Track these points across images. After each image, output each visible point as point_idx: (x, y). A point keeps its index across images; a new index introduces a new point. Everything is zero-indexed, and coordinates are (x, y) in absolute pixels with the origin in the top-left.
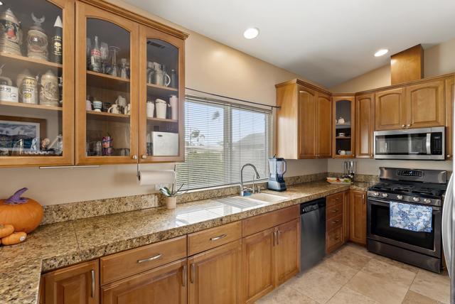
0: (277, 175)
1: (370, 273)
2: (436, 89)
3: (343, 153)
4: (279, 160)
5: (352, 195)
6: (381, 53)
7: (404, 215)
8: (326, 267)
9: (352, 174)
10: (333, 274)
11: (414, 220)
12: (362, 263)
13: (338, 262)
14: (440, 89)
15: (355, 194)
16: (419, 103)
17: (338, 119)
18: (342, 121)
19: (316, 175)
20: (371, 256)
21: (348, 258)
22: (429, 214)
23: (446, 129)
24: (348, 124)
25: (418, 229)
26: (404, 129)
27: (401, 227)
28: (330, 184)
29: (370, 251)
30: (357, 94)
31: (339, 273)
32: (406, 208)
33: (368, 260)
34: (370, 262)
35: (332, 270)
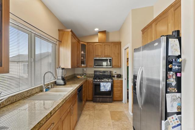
0: (62, 77)
1: (98, 110)
2: (110, 45)
3: (83, 65)
4: (63, 69)
5: (88, 82)
6: (97, 30)
7: (104, 86)
8: (84, 115)
9: (85, 74)
10: (88, 116)
11: (107, 87)
12: (94, 108)
13: (87, 110)
14: (111, 46)
15: (89, 81)
16: (106, 49)
17: (81, 51)
18: (83, 52)
19: (72, 75)
20: (95, 104)
21: (89, 108)
22: (110, 85)
23: (112, 58)
24: (85, 54)
25: (108, 90)
26: (102, 57)
27: (104, 91)
28: (79, 78)
29: (94, 102)
30: (88, 43)
31: (90, 115)
32: (105, 84)
33: (95, 105)
34: (96, 106)
35: (87, 115)
